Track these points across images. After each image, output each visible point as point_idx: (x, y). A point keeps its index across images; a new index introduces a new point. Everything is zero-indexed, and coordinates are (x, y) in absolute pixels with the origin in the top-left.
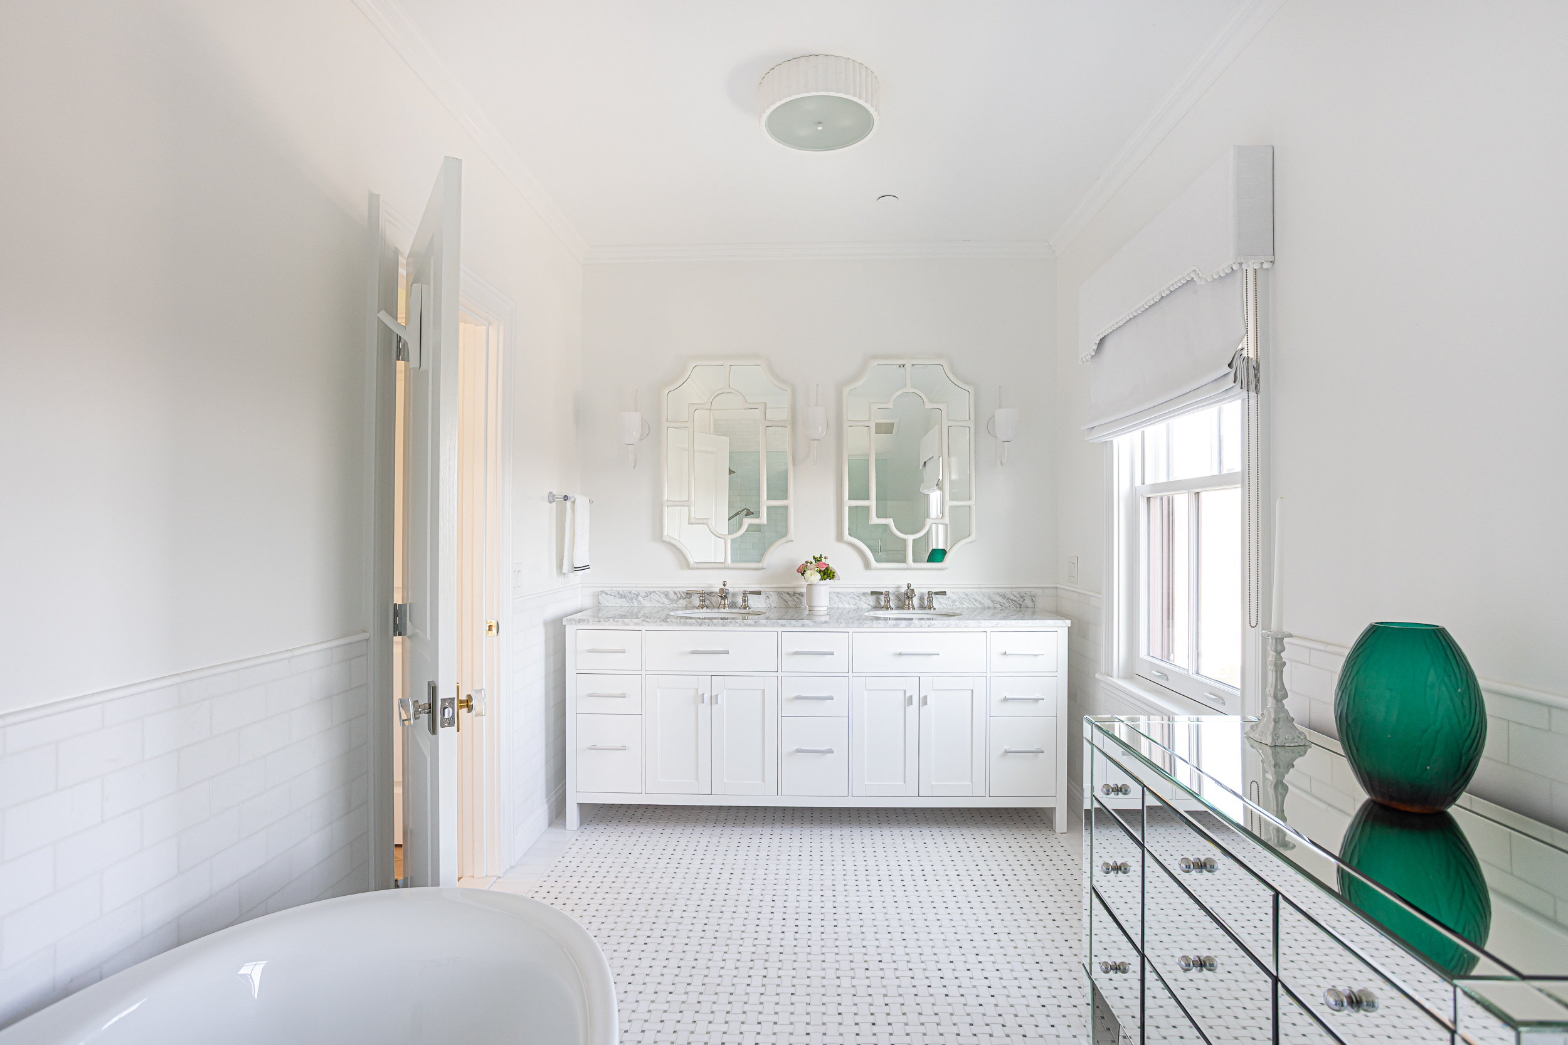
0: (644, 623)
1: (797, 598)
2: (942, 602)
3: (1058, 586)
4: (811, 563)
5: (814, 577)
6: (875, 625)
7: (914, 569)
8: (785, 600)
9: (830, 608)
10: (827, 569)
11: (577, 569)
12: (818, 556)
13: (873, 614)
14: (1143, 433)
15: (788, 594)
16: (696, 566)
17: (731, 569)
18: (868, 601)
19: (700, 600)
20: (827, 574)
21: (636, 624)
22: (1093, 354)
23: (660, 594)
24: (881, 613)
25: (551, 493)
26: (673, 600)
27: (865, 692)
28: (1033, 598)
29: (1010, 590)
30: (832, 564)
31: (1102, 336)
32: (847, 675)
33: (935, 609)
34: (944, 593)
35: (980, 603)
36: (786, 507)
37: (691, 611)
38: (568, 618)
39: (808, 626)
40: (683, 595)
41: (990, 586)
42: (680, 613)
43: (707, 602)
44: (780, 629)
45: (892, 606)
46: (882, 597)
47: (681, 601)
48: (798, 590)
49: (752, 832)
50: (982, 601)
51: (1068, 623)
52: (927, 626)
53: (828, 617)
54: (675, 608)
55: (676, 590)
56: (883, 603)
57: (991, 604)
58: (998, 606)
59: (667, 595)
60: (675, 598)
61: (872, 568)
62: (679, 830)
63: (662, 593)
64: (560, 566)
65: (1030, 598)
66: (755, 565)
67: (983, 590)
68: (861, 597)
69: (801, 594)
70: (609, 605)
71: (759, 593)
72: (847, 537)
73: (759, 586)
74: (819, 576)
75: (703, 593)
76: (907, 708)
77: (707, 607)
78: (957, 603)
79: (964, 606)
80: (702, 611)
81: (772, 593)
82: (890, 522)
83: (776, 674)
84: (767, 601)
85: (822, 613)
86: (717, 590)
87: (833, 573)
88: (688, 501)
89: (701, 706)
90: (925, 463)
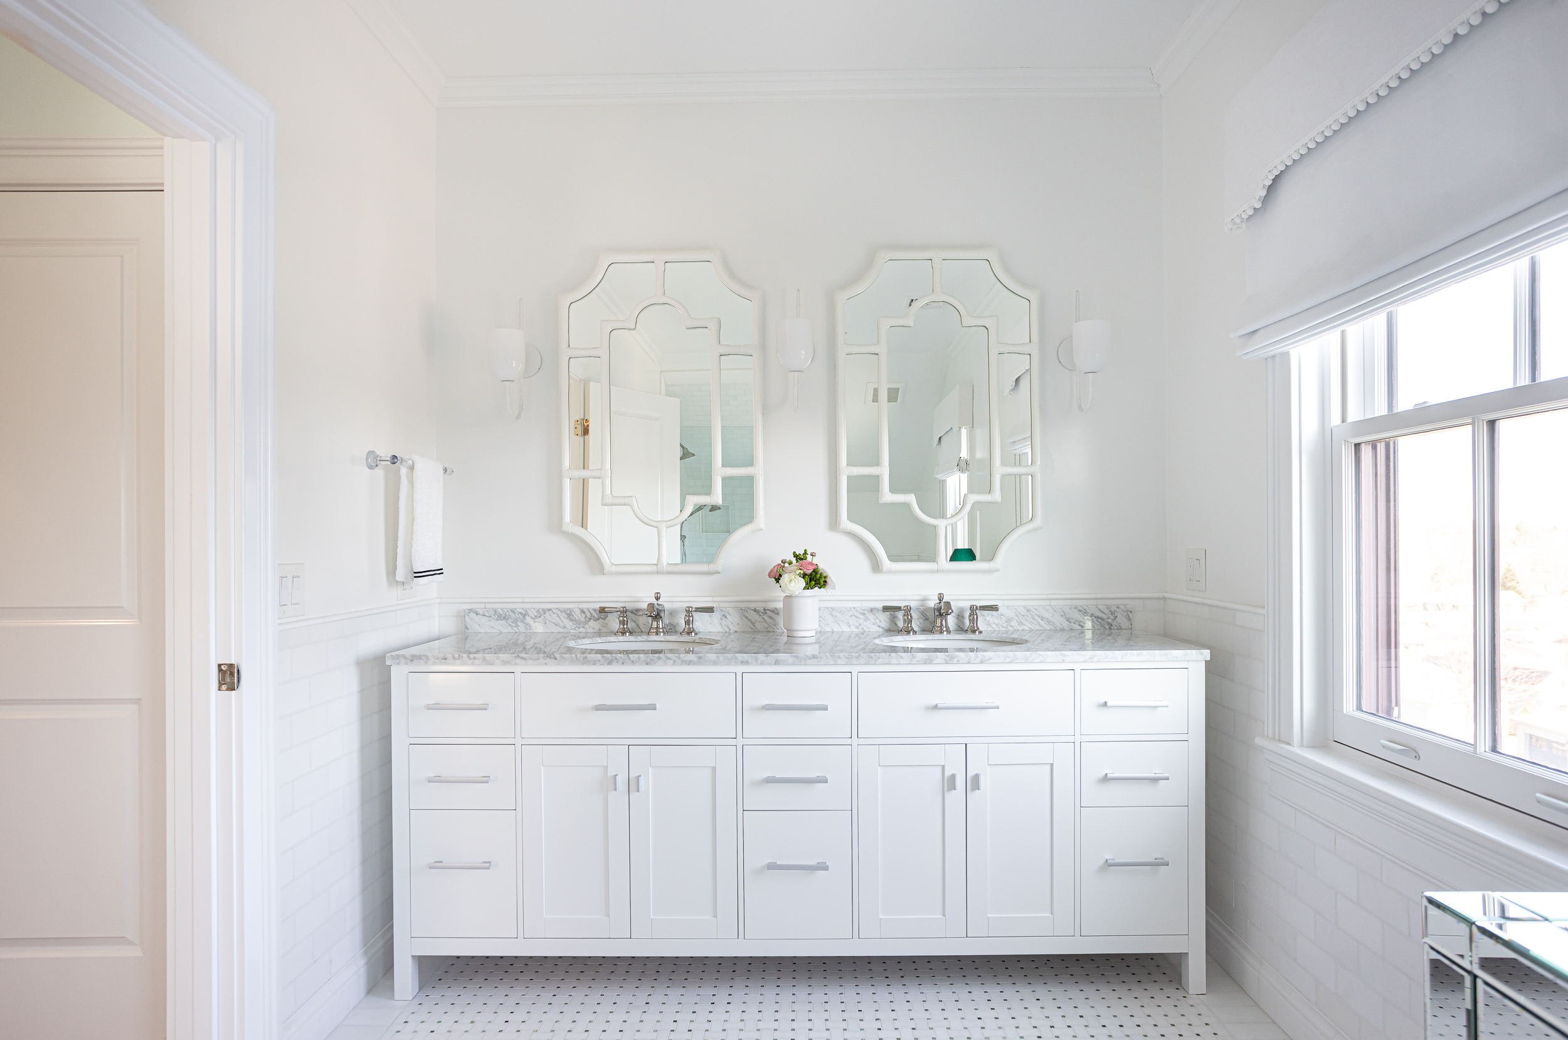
0: (518, 661)
1: (771, 617)
2: (991, 621)
3: (1167, 595)
4: (790, 563)
5: (794, 583)
6: (894, 661)
7: (948, 571)
8: (749, 620)
9: (820, 633)
10: (815, 571)
11: (419, 575)
12: (800, 552)
13: (887, 641)
14: (1343, 333)
15: (755, 610)
16: (614, 569)
17: (669, 573)
18: (878, 621)
19: (620, 622)
20: (815, 579)
21: (504, 663)
22: (1258, 205)
23: (559, 613)
24: (899, 641)
25: (371, 453)
26: (578, 623)
27: (879, 769)
28: (1129, 614)
29: (1094, 602)
30: (823, 564)
31: (1276, 173)
32: (849, 741)
33: (981, 632)
34: (993, 608)
35: (1049, 622)
36: (750, 480)
37: (603, 639)
38: (394, 653)
39: (785, 663)
40: (594, 614)
41: (1065, 596)
42: (586, 644)
43: (631, 625)
44: (740, 669)
45: (916, 628)
46: (900, 615)
47: (592, 623)
48: (772, 606)
49: (697, 999)
50: (1051, 619)
51: (1206, 654)
52: (978, 660)
53: (817, 646)
54: (581, 635)
55: (584, 606)
56: (901, 624)
57: (1066, 624)
58: (1076, 627)
59: (569, 614)
60: (583, 619)
61: (884, 569)
62: (579, 995)
63: (561, 611)
64: (392, 570)
65: (1125, 614)
66: (704, 568)
67: (1053, 603)
68: (867, 615)
69: (775, 611)
70: (482, 631)
71: (710, 610)
72: (845, 523)
73: (710, 599)
74: (802, 583)
75: (624, 612)
76: (947, 795)
77: (631, 633)
78: (1014, 623)
79: (1026, 628)
80: (621, 638)
81: (731, 611)
82: (911, 499)
83: (733, 742)
84: (724, 622)
85: (807, 641)
86: (644, 606)
87: (825, 577)
88: (601, 469)
89: (612, 795)
90: (940, 438)
